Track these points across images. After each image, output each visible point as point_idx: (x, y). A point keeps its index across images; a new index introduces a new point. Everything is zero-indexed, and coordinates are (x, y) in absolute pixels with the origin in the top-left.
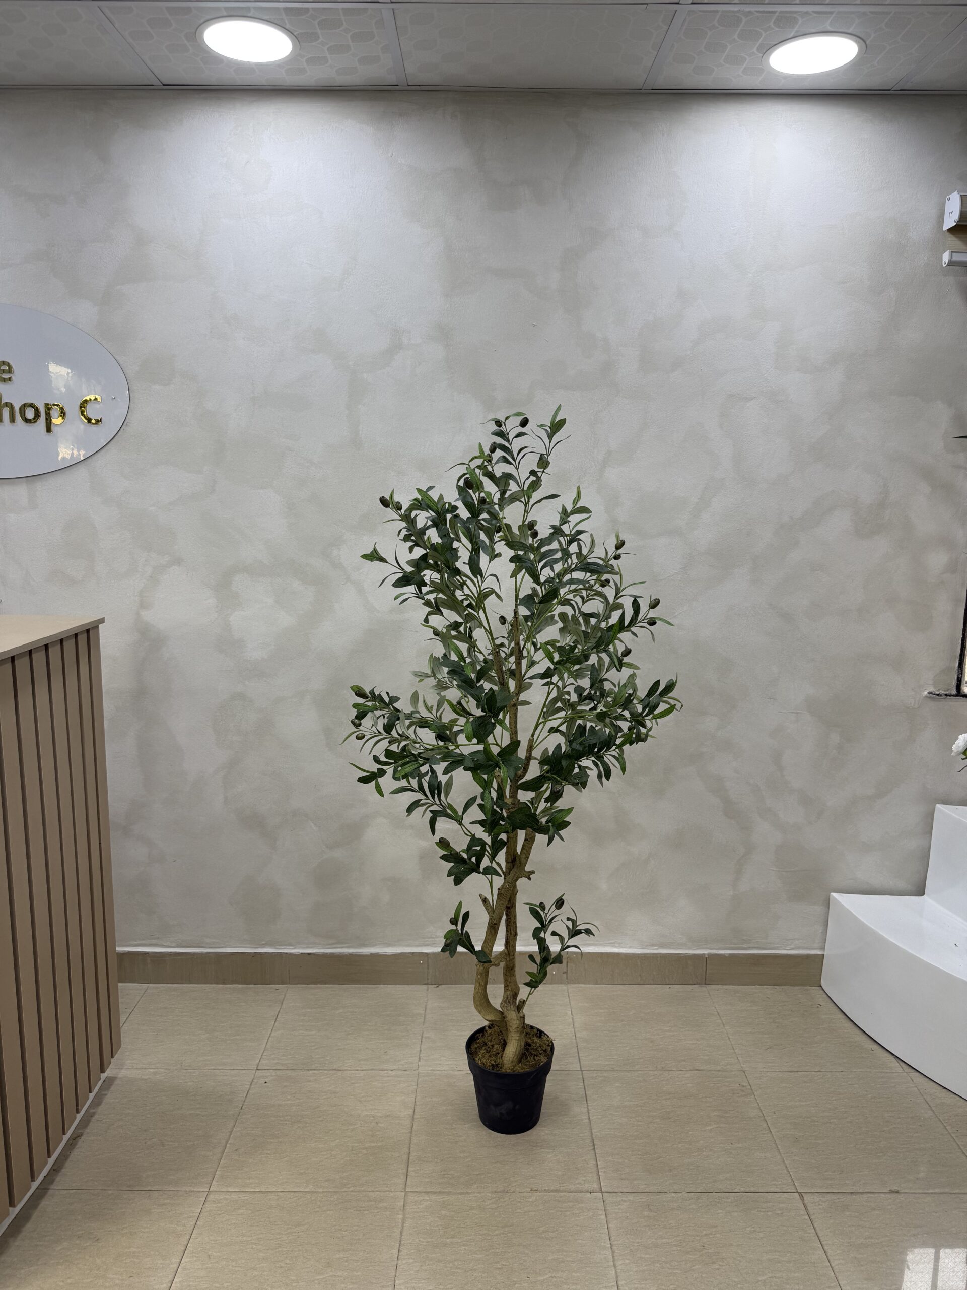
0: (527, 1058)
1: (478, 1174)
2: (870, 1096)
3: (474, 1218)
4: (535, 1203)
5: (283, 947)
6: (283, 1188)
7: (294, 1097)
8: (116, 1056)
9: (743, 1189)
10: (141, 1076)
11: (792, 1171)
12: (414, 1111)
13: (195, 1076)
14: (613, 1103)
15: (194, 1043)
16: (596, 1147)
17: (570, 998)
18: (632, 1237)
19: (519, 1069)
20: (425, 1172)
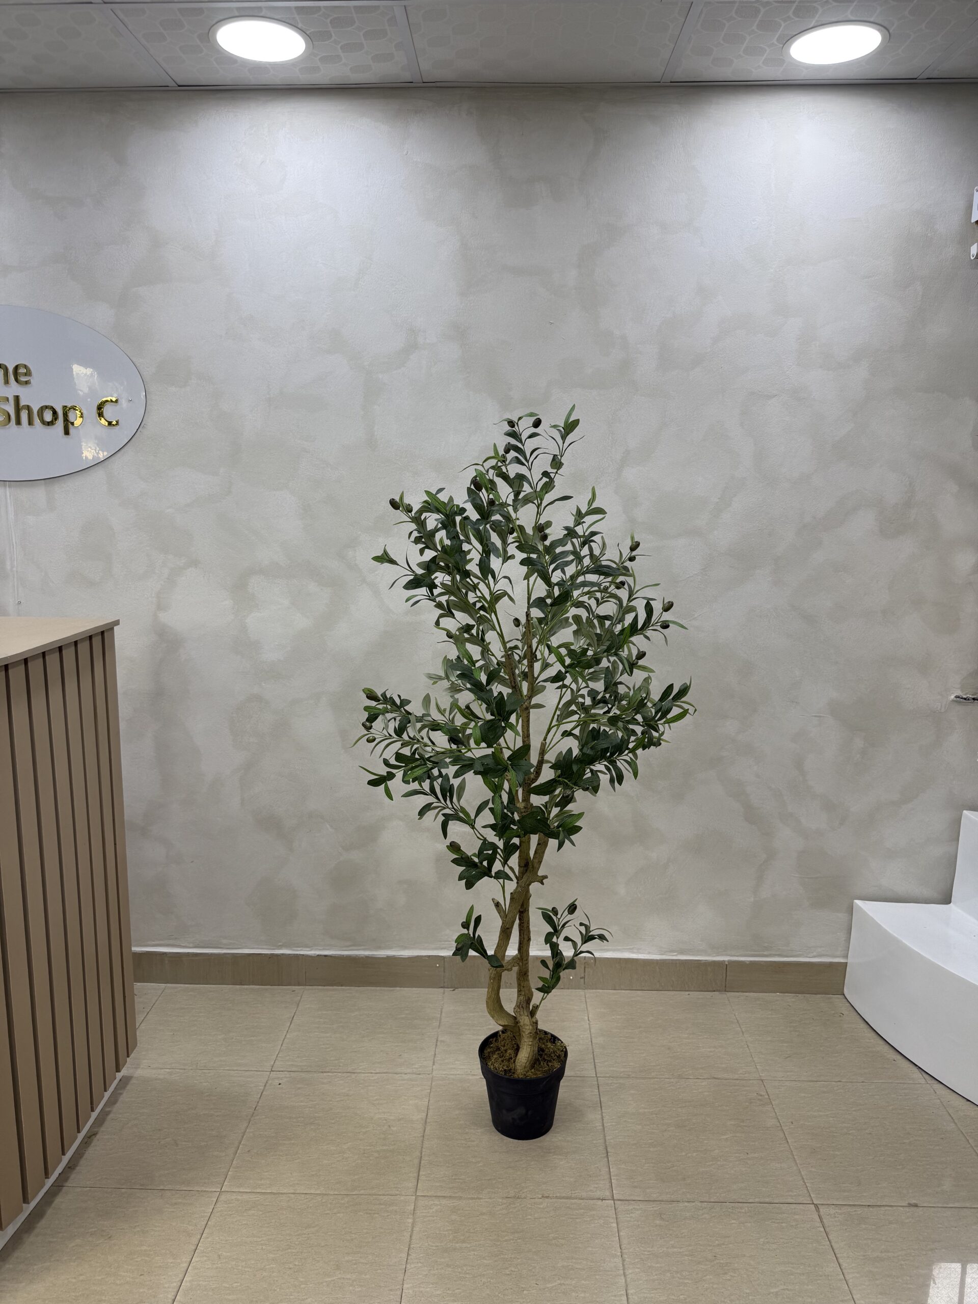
0: (540, 1064)
1: (489, 1180)
2: (891, 1108)
3: (484, 1224)
4: (545, 1210)
5: (299, 949)
6: (294, 1190)
7: (308, 1099)
8: (132, 1056)
9: (757, 1200)
10: (156, 1075)
11: (807, 1182)
12: (427, 1115)
13: (210, 1076)
14: (628, 1110)
15: (210, 1043)
16: (609, 1154)
17: (588, 1003)
18: (643, 1245)
19: (531, 1075)
20: (436, 1176)
